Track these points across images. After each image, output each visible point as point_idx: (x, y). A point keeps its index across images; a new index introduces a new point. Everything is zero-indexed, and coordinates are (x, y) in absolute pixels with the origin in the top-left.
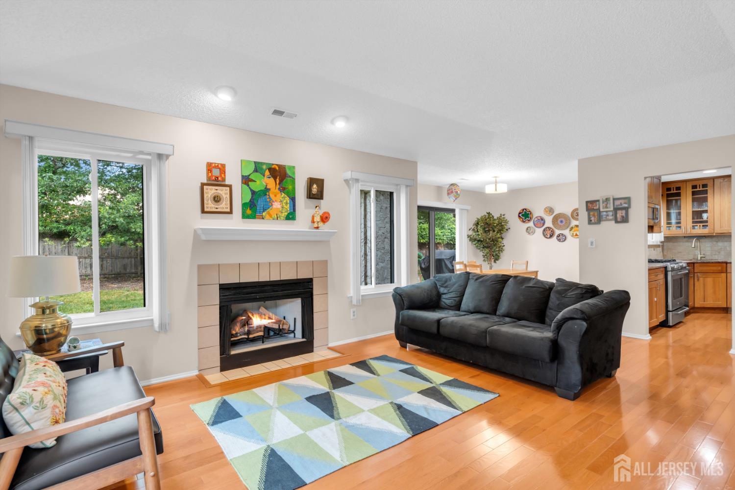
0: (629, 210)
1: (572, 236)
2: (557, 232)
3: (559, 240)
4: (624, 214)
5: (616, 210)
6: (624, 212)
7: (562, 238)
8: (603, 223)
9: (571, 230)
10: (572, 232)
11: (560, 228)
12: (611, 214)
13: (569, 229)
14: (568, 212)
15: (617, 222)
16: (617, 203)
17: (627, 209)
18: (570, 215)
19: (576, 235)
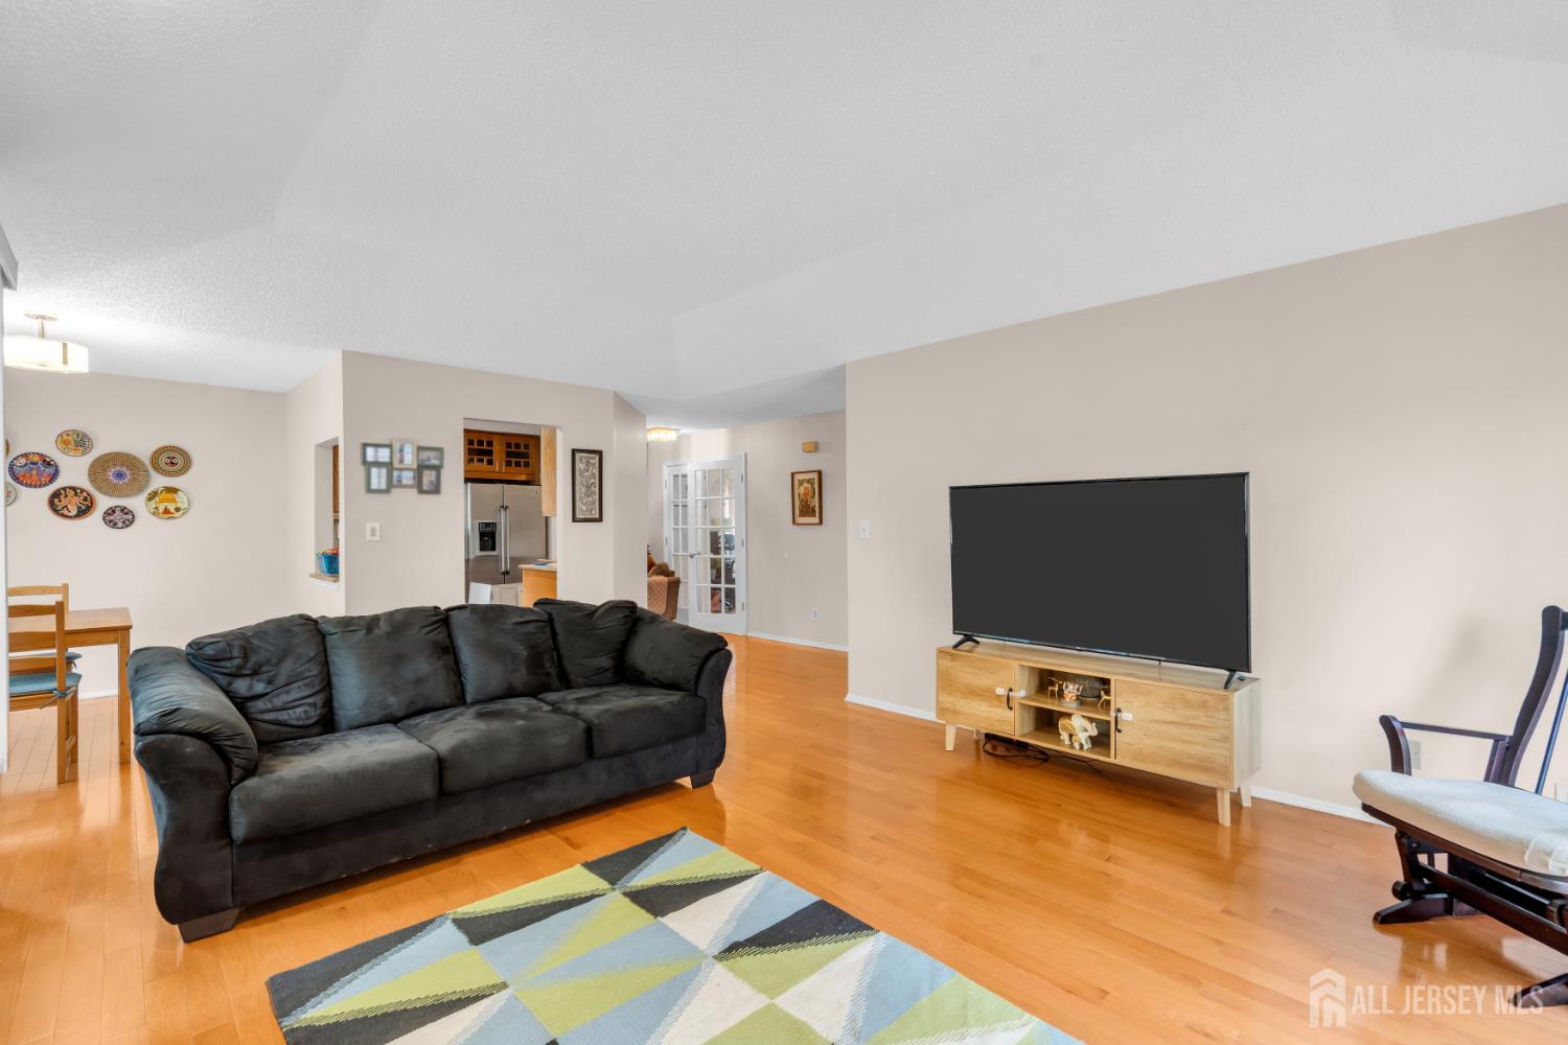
0: (442, 471)
1: (154, 514)
2: (104, 502)
3: (113, 524)
4: (433, 478)
5: (421, 468)
6: (434, 473)
7: (120, 519)
8: (394, 491)
9: (150, 499)
10: (153, 504)
11: (111, 491)
12: (410, 474)
13: (145, 495)
14: (144, 452)
15: (421, 491)
16: (425, 455)
17: (438, 469)
18: (147, 462)
19: (166, 511)
